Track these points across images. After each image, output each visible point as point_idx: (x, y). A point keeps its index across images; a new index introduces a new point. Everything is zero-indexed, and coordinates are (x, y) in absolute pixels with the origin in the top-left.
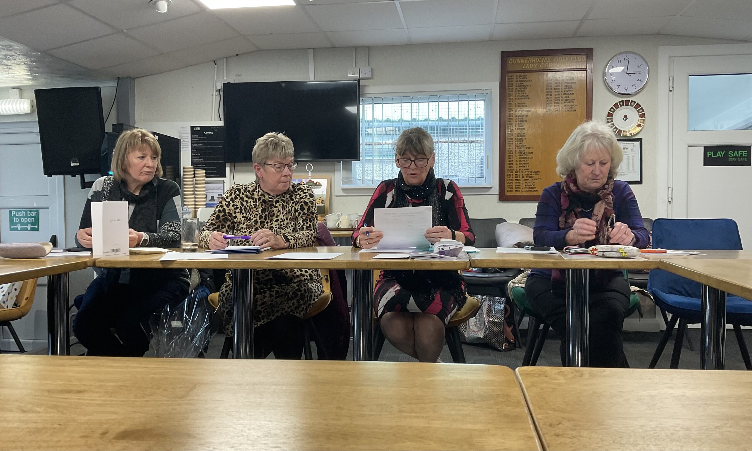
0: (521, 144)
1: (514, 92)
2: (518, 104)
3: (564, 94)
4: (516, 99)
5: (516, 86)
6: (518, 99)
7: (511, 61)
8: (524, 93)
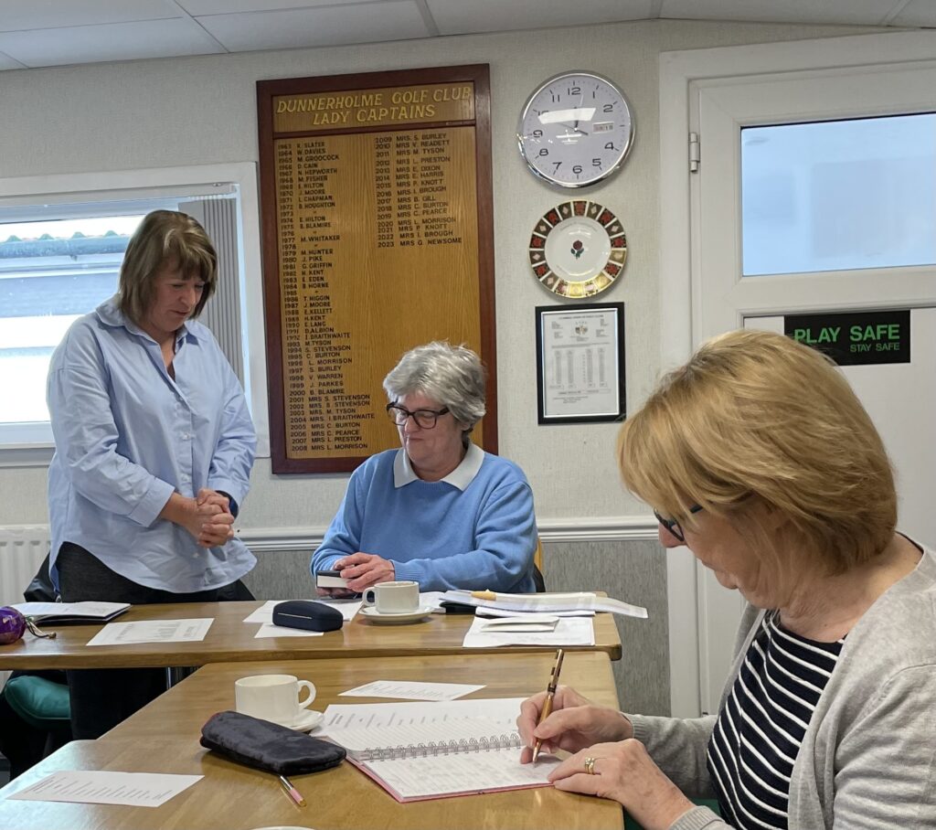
0: (320, 324)
1: (295, 191)
2: (307, 220)
3: (422, 191)
4: (300, 206)
5: (300, 173)
6: (306, 206)
7: (284, 106)
8: (319, 192)
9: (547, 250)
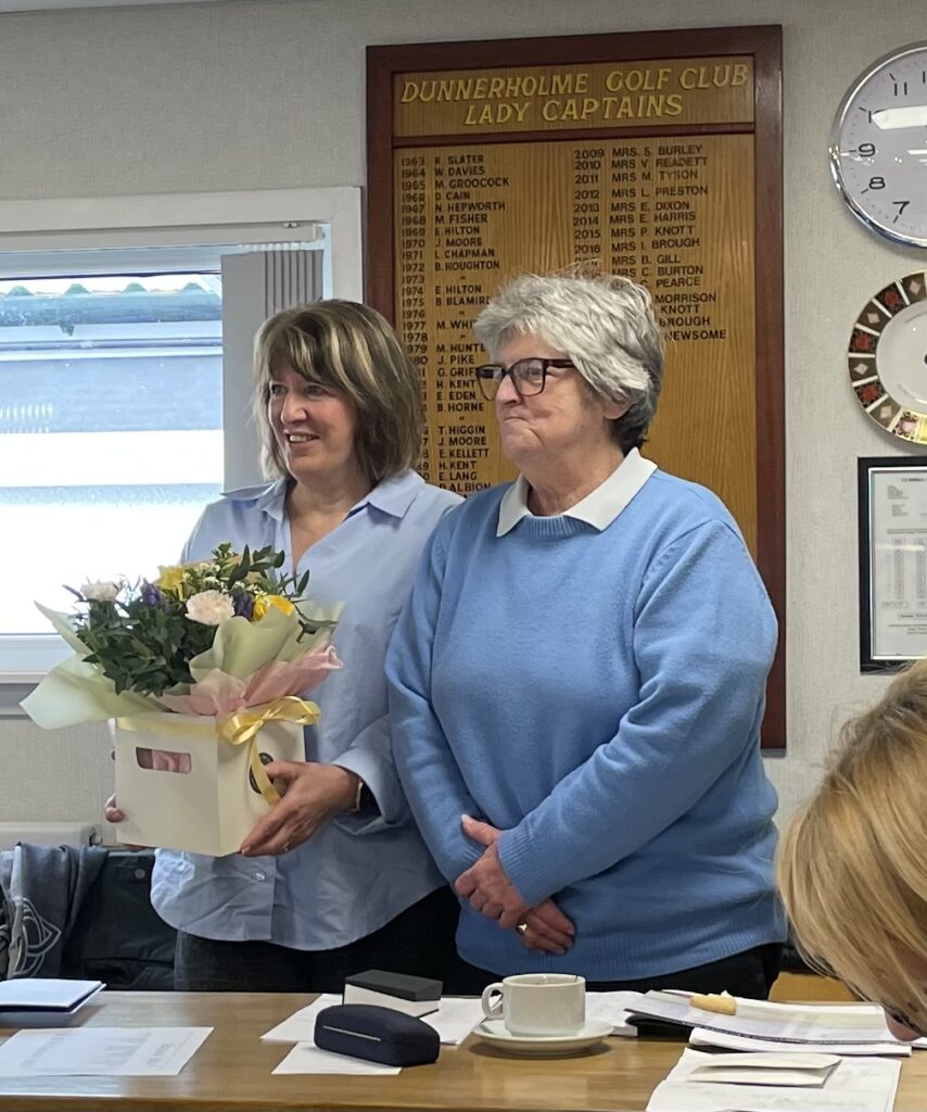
0: (466, 476)
1: (430, 239)
2: (449, 290)
3: (655, 245)
6: (448, 266)
7: (414, 92)
8: (472, 241)
9: (880, 356)
